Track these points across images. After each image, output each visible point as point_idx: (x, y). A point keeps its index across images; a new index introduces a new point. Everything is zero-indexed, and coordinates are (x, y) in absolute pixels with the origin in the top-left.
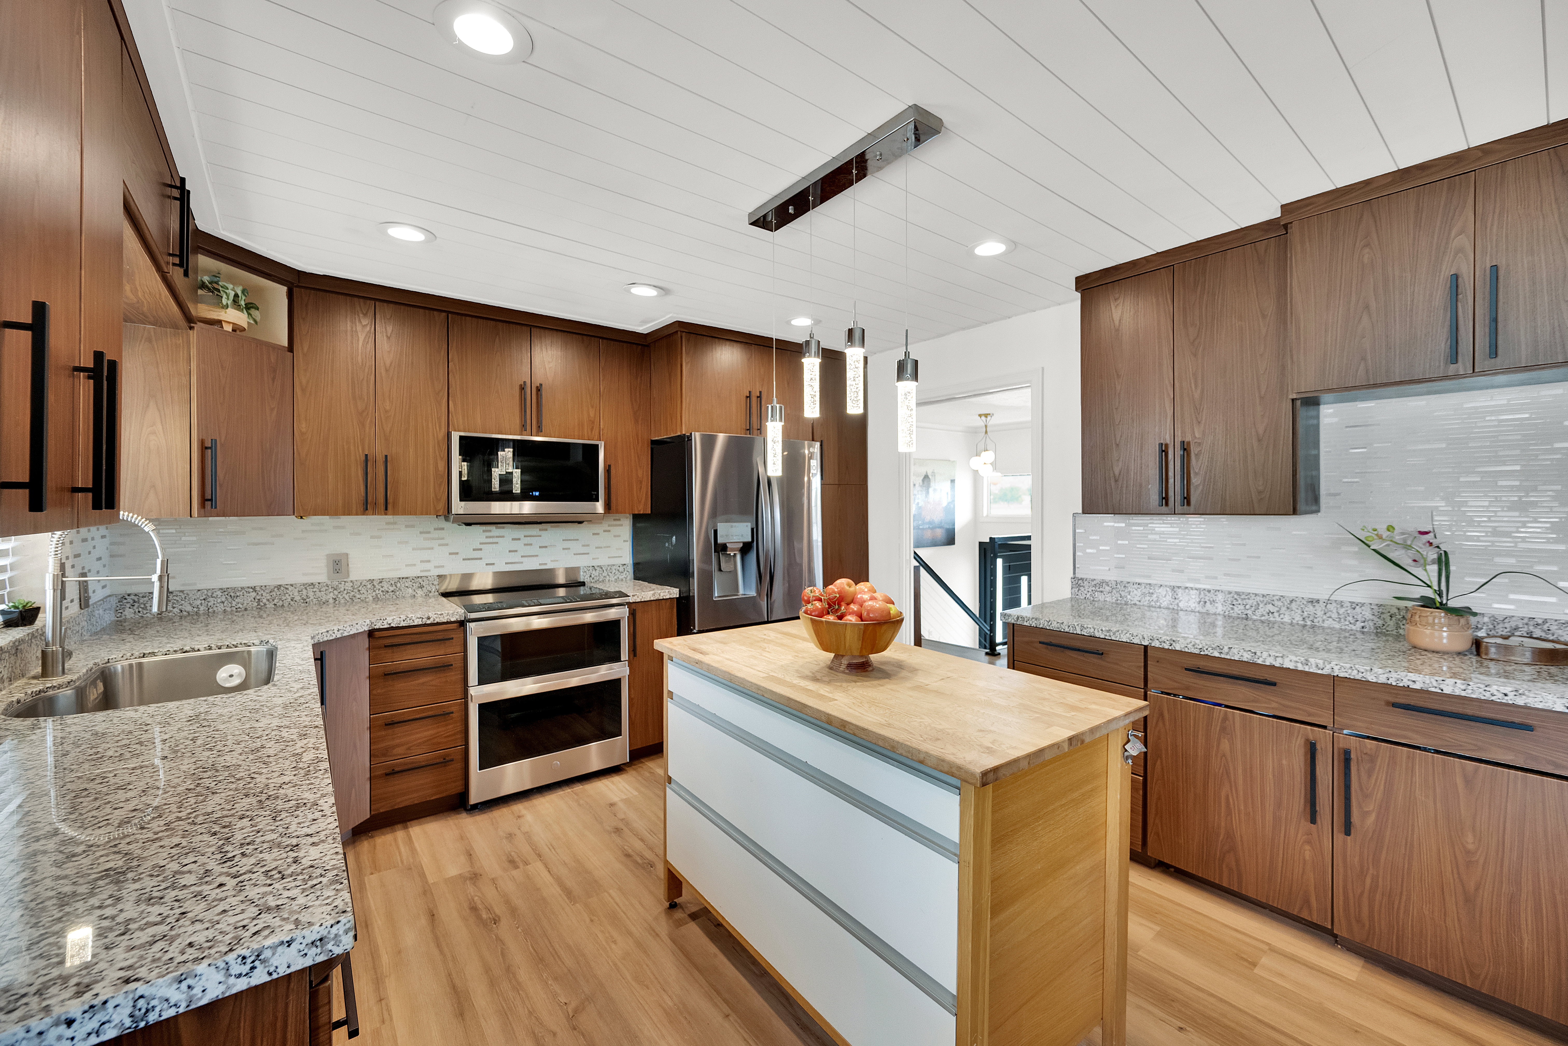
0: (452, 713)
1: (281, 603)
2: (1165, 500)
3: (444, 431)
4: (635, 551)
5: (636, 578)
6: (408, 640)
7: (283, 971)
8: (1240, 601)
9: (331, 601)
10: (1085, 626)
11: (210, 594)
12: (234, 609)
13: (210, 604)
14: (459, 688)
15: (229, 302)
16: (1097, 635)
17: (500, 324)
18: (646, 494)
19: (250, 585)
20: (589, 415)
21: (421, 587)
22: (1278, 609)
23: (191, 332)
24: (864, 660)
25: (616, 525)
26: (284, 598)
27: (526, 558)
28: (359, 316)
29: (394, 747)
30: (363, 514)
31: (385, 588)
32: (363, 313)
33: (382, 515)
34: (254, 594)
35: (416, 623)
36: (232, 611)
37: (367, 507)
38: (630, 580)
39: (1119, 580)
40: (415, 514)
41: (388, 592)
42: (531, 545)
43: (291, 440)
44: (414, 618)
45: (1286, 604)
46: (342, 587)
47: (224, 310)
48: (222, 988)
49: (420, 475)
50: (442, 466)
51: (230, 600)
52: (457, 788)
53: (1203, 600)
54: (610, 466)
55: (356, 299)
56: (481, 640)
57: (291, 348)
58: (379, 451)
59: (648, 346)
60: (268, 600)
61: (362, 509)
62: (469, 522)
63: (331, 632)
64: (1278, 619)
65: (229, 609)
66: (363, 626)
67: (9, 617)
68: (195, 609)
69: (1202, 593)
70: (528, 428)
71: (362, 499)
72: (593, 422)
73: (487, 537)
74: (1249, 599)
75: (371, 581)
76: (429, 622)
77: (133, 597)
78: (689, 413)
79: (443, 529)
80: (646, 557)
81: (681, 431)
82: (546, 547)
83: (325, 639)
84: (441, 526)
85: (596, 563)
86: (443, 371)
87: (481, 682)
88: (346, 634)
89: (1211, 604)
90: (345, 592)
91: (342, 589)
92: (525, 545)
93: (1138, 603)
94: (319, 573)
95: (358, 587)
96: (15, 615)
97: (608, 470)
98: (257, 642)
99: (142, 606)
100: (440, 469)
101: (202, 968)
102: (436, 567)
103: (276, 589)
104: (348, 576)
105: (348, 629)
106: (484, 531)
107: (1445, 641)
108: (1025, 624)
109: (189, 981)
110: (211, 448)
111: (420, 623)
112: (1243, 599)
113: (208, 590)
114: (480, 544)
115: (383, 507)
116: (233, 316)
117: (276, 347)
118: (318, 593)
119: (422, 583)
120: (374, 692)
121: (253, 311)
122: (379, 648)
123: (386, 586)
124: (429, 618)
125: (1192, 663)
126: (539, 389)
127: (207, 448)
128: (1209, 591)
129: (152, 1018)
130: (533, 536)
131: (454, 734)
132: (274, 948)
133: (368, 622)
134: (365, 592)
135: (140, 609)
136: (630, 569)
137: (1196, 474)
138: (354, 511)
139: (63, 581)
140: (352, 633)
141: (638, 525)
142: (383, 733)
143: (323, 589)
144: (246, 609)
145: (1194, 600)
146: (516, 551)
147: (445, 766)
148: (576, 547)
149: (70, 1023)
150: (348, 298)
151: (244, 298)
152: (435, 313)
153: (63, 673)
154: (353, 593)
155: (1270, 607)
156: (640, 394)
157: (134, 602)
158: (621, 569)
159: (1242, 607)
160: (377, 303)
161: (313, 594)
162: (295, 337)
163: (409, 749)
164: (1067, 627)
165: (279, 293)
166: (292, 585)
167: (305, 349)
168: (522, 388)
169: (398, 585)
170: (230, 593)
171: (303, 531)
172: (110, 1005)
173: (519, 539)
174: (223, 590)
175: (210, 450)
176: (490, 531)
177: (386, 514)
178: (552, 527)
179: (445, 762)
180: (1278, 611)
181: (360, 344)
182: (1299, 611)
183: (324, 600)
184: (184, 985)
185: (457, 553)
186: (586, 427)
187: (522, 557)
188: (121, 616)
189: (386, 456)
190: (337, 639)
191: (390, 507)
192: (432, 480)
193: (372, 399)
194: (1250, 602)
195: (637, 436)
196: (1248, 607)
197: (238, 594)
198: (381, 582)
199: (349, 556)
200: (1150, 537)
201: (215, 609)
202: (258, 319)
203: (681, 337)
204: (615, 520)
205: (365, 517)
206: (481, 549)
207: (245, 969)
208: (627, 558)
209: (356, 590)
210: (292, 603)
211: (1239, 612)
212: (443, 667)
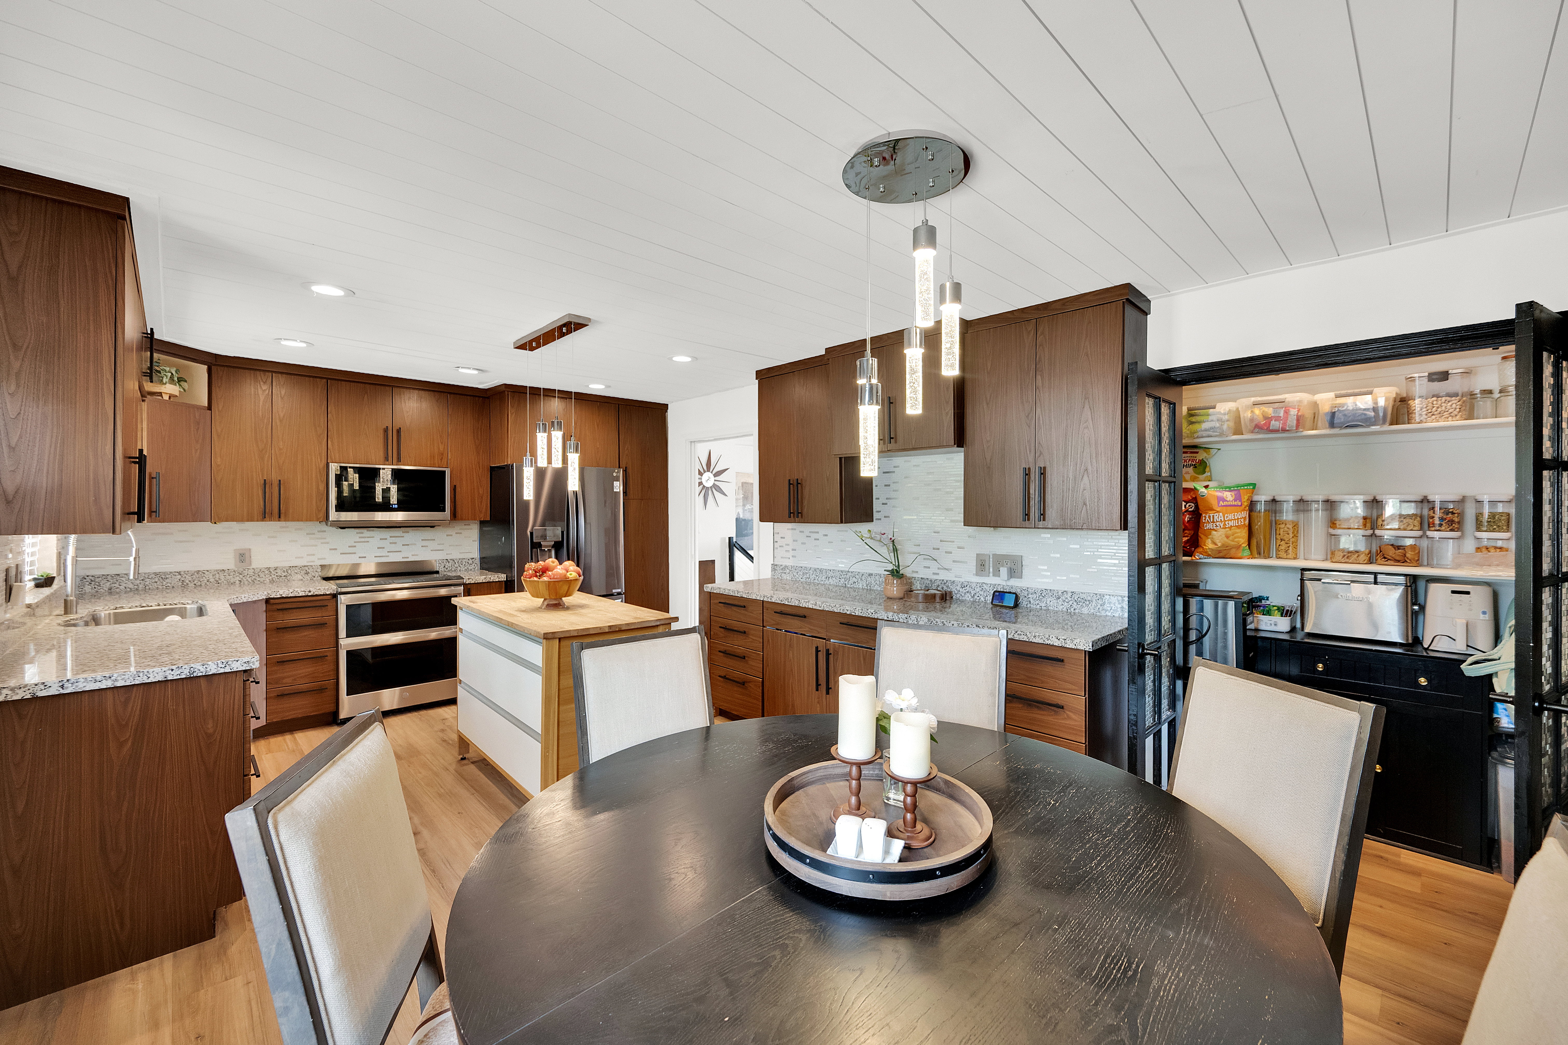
0: (327, 656)
1: (199, 583)
3: (324, 462)
4: (481, 549)
5: (482, 568)
6: (294, 606)
7: (235, 670)
9: (238, 582)
11: (147, 576)
12: (164, 587)
13: (146, 583)
14: (333, 640)
15: (167, 380)
17: (368, 386)
18: (486, 506)
19: (177, 571)
20: (439, 448)
21: (307, 573)
23: (143, 403)
24: (557, 602)
25: (466, 529)
26: (201, 580)
27: (391, 553)
28: (260, 383)
29: (284, 678)
30: (262, 521)
31: (279, 574)
32: (263, 382)
33: (276, 521)
34: (179, 577)
35: (300, 595)
36: (163, 588)
37: (265, 515)
38: (478, 570)
39: (793, 565)
40: (302, 521)
41: (281, 576)
42: (396, 543)
43: (210, 469)
44: (299, 591)
46: (246, 573)
47: (164, 386)
48: (216, 670)
49: (305, 494)
50: (322, 487)
51: (161, 580)
52: (331, 708)
54: (455, 486)
55: (258, 372)
56: (348, 607)
57: (210, 407)
58: (275, 477)
59: (488, 398)
60: (190, 581)
61: (261, 517)
62: (344, 526)
63: (239, 598)
65: (160, 587)
66: (262, 595)
67: (38, 581)
68: (136, 587)
70: (390, 459)
71: (261, 510)
72: (442, 454)
73: (359, 538)
75: (269, 569)
76: (310, 594)
77: (90, 577)
78: (513, 449)
79: (325, 531)
80: (490, 553)
81: (508, 462)
82: (408, 545)
83: (236, 602)
84: (324, 529)
85: (449, 557)
86: (323, 419)
87: (348, 636)
88: (250, 600)
90: (248, 576)
91: (246, 574)
92: (390, 543)
94: (229, 562)
95: (258, 573)
96: (42, 581)
97: (454, 489)
98: (190, 602)
99: (97, 584)
100: (320, 488)
101: (209, 663)
102: (318, 559)
103: (196, 573)
104: (251, 564)
105: (252, 597)
106: (357, 533)
109: (206, 666)
110: (156, 478)
111: (304, 595)
113: (145, 574)
114: (355, 542)
115: (277, 516)
116: (170, 389)
117: (199, 408)
118: (228, 577)
119: (308, 570)
120: (270, 640)
121: (182, 383)
122: (273, 611)
123: (280, 572)
124: (310, 592)
125: (779, 609)
126: (399, 431)
127: (153, 478)
129: (195, 674)
130: (397, 537)
131: (329, 671)
132: (233, 661)
133: (266, 593)
134: (264, 576)
135: (96, 586)
136: (478, 561)
138: (256, 518)
139: (76, 560)
140: (254, 600)
141: (484, 529)
142: (276, 668)
143: (232, 574)
144: (173, 587)
146: (384, 548)
147: (322, 693)
148: (432, 545)
149: (172, 670)
150: (252, 372)
151: (177, 375)
152: (318, 379)
153: (76, 613)
154: (254, 577)
156: (481, 433)
157: (92, 581)
158: (470, 562)
160: (274, 374)
161: (223, 577)
162: (213, 401)
163: (295, 680)
165: (201, 371)
166: (208, 571)
167: (220, 408)
168: (386, 430)
169: (289, 572)
170: (162, 576)
171: (217, 533)
172: (183, 667)
173: (386, 539)
174: (156, 574)
175: (155, 480)
176: (363, 533)
177: (279, 521)
178: (413, 530)
179: (321, 690)
181: (261, 403)
183: (232, 581)
184: (204, 666)
185: (336, 549)
186: (436, 457)
187: (388, 552)
188: (82, 591)
189: (280, 481)
190: (243, 603)
191: (282, 516)
192: (314, 496)
193: (269, 440)
195: (479, 463)
197: (167, 576)
198: (276, 569)
199: (252, 551)
201: (151, 586)
202: (186, 388)
203: (508, 395)
204: (465, 525)
205: (264, 522)
206: (355, 546)
207: (223, 666)
208: (476, 554)
209: (257, 575)
210: (208, 583)
212: (322, 625)
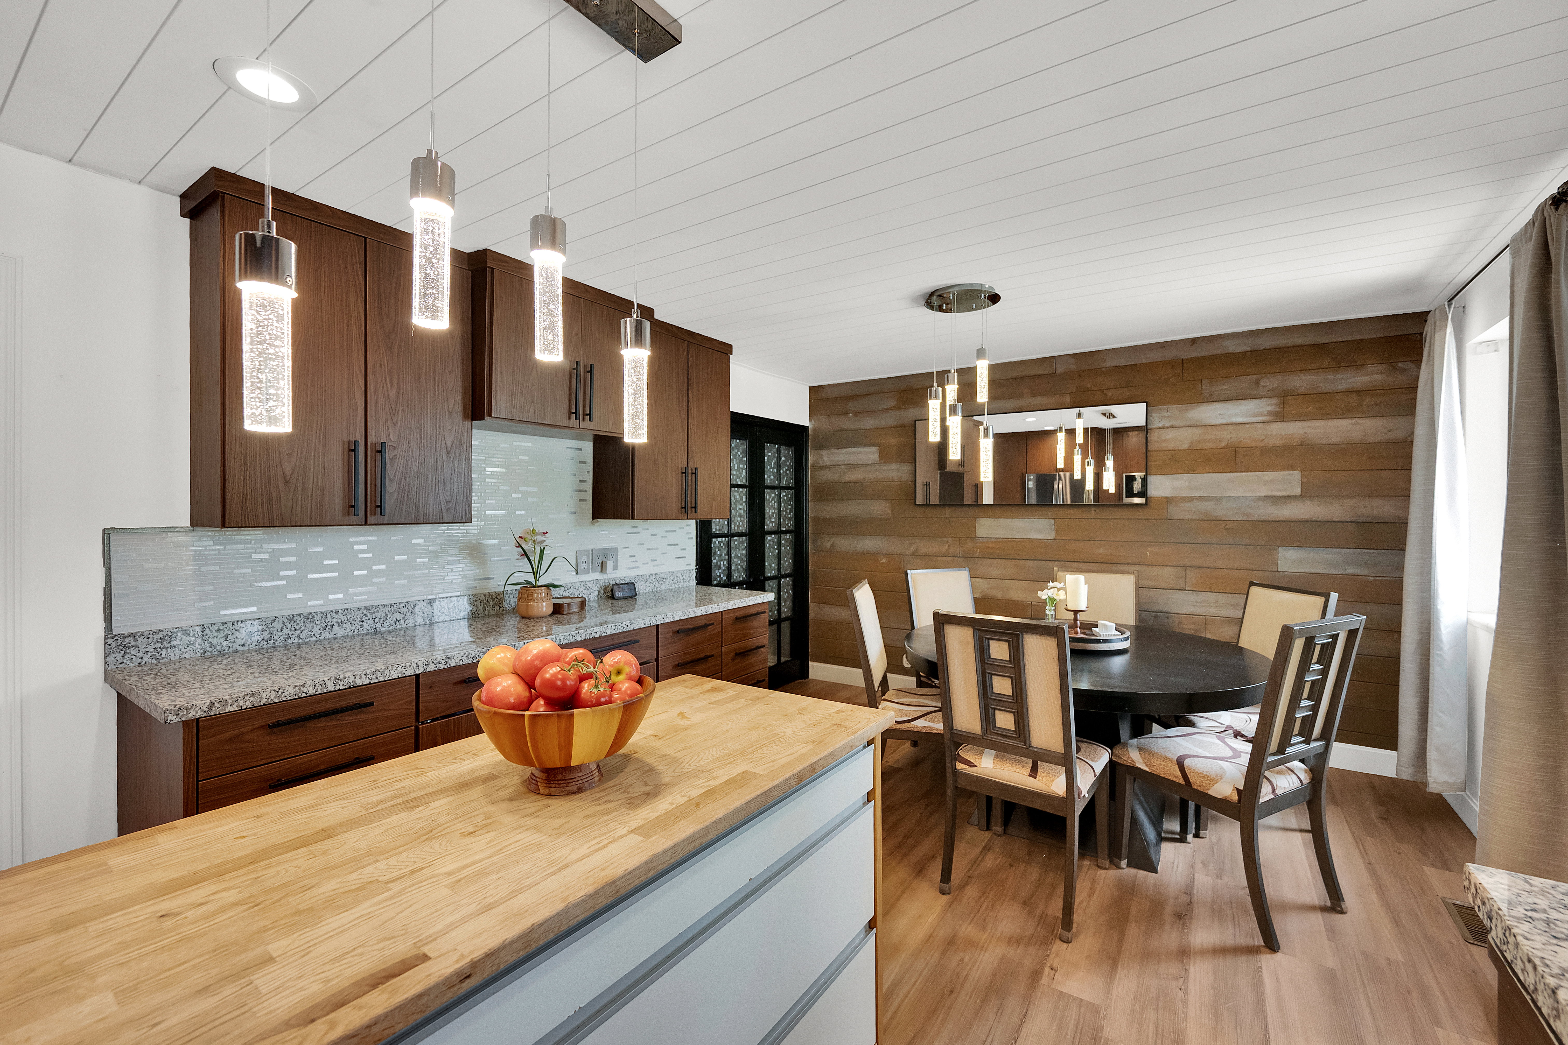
2: (351, 507)
8: (369, 616)
10: (342, 677)
16: (359, 682)
22: (404, 616)
45: (410, 609)
53: (329, 624)
64: (404, 625)
69: (329, 616)
74: (378, 611)
89: (339, 626)
93: (240, 648)
107: (544, 609)
108: (229, 709)
112: (372, 614)
128: (337, 612)
137: (391, 480)
145: (319, 627)
155: (398, 616)
159: (371, 622)
164: (311, 688)
180: (403, 618)
182: (421, 614)
194: (378, 615)
196: (377, 620)
200: (254, 556)
211: (369, 628)
